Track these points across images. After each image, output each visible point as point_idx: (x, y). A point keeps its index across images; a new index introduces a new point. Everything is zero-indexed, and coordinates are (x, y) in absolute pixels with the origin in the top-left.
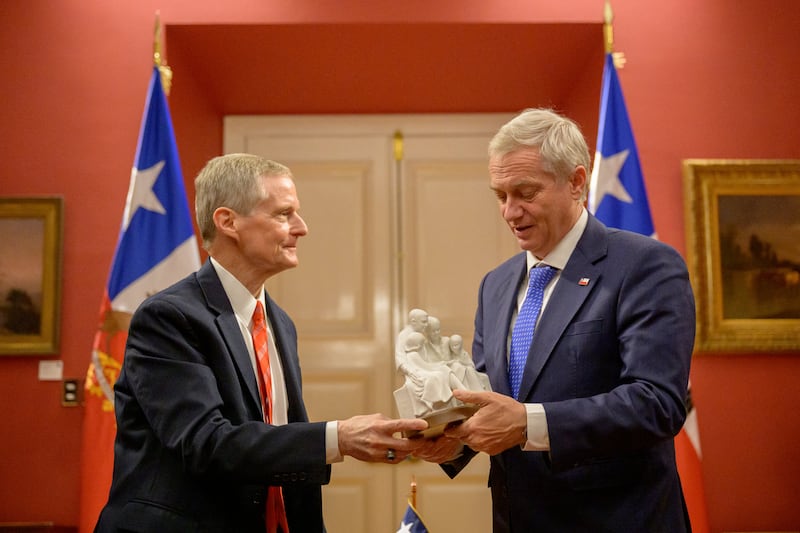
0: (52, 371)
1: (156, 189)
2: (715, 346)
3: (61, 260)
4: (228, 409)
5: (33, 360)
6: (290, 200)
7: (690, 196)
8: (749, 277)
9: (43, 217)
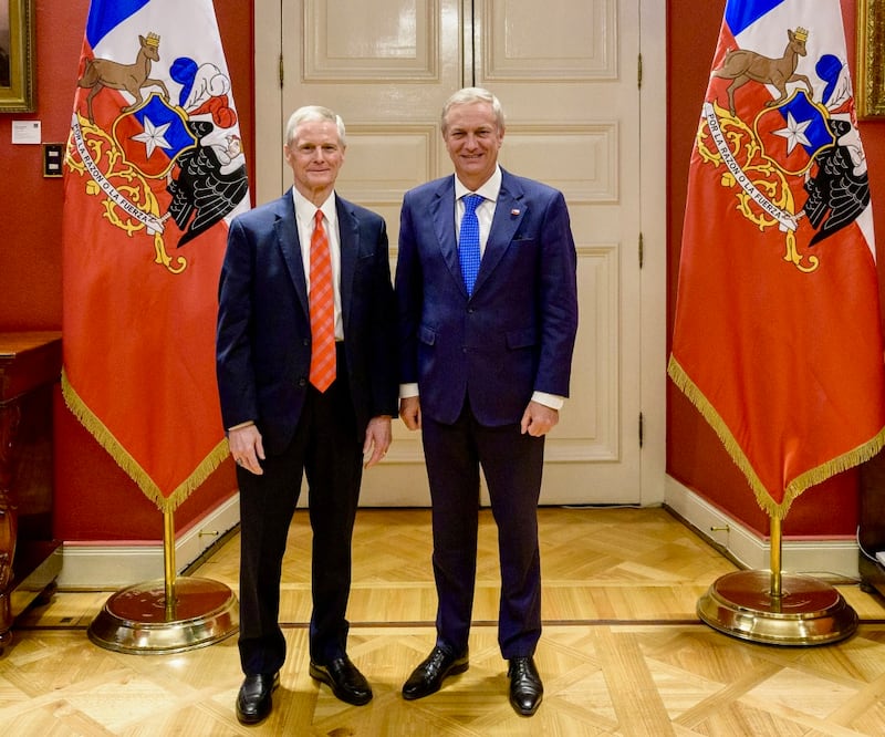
0: (27, 133)
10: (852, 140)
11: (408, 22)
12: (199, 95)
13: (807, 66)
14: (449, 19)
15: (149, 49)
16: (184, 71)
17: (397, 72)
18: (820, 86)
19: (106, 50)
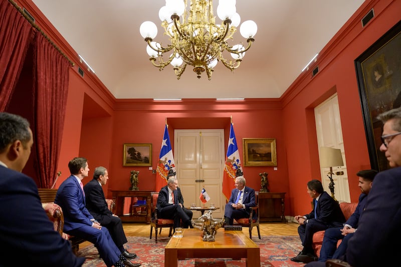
0: (151, 169)
1: (166, 142)
2: (246, 165)
3: (152, 152)
4: (166, 201)
5: (148, 167)
6: (177, 183)
7: (243, 144)
8: (252, 155)
9: (149, 146)
10: (241, 168)
11: (193, 155)
12: (171, 164)
13: (235, 160)
14: (198, 155)
15: (166, 159)
16: (170, 161)
17: (191, 162)
18: (237, 163)
19: (161, 159)
